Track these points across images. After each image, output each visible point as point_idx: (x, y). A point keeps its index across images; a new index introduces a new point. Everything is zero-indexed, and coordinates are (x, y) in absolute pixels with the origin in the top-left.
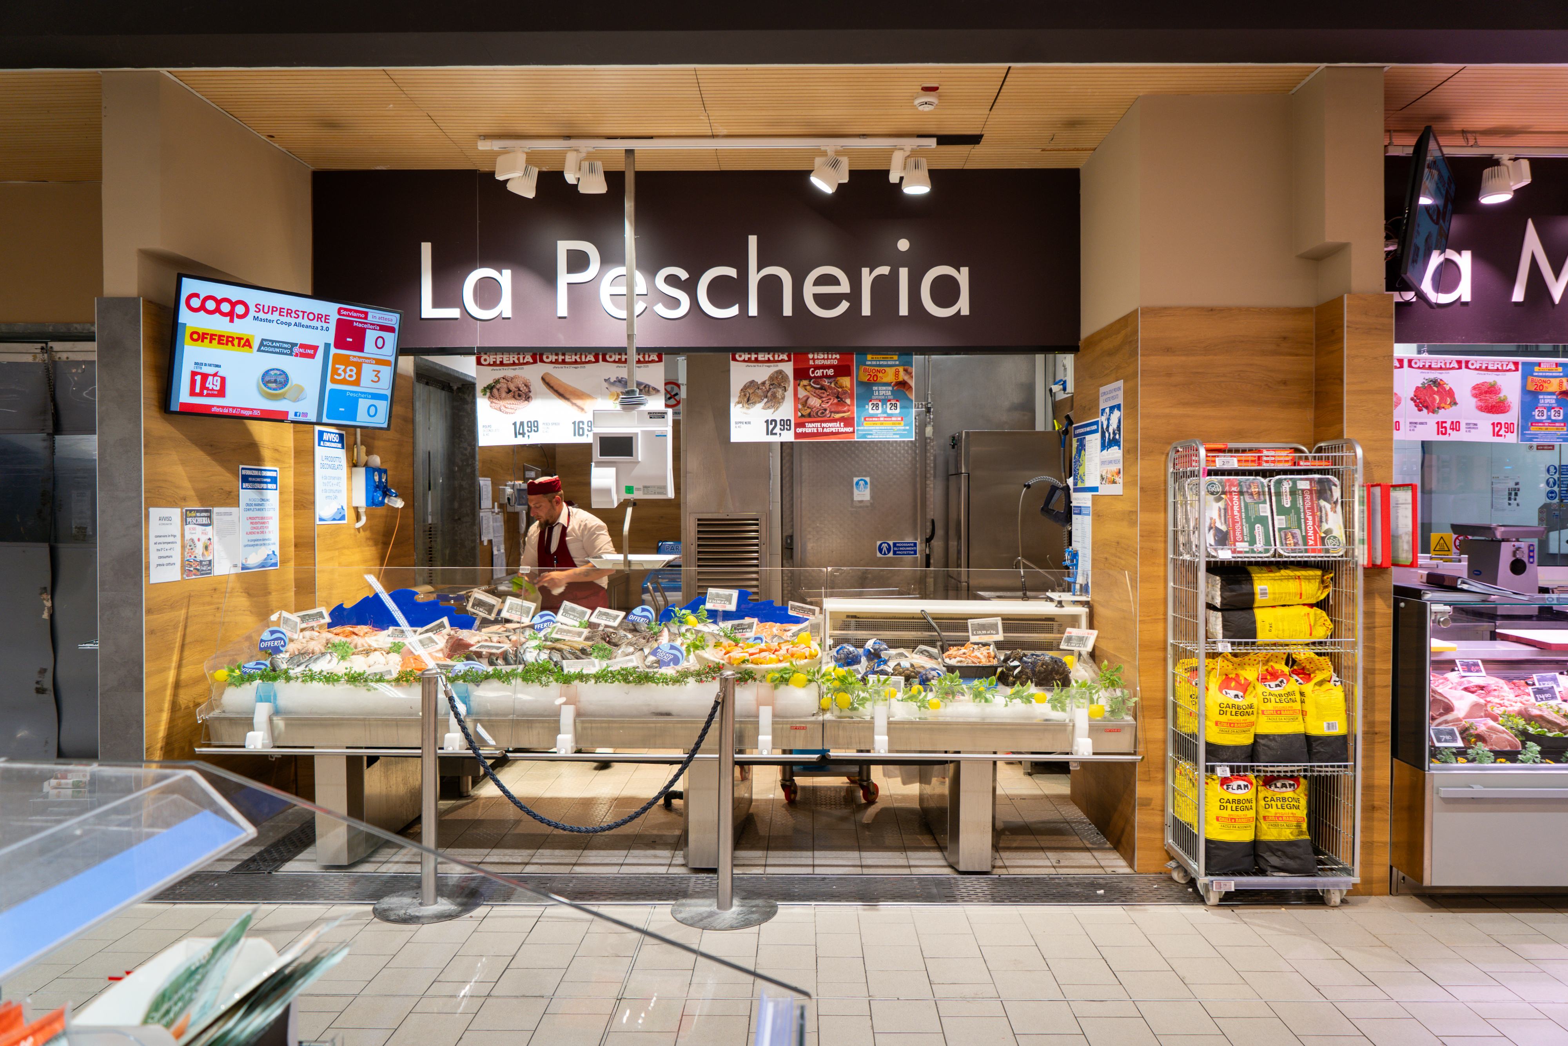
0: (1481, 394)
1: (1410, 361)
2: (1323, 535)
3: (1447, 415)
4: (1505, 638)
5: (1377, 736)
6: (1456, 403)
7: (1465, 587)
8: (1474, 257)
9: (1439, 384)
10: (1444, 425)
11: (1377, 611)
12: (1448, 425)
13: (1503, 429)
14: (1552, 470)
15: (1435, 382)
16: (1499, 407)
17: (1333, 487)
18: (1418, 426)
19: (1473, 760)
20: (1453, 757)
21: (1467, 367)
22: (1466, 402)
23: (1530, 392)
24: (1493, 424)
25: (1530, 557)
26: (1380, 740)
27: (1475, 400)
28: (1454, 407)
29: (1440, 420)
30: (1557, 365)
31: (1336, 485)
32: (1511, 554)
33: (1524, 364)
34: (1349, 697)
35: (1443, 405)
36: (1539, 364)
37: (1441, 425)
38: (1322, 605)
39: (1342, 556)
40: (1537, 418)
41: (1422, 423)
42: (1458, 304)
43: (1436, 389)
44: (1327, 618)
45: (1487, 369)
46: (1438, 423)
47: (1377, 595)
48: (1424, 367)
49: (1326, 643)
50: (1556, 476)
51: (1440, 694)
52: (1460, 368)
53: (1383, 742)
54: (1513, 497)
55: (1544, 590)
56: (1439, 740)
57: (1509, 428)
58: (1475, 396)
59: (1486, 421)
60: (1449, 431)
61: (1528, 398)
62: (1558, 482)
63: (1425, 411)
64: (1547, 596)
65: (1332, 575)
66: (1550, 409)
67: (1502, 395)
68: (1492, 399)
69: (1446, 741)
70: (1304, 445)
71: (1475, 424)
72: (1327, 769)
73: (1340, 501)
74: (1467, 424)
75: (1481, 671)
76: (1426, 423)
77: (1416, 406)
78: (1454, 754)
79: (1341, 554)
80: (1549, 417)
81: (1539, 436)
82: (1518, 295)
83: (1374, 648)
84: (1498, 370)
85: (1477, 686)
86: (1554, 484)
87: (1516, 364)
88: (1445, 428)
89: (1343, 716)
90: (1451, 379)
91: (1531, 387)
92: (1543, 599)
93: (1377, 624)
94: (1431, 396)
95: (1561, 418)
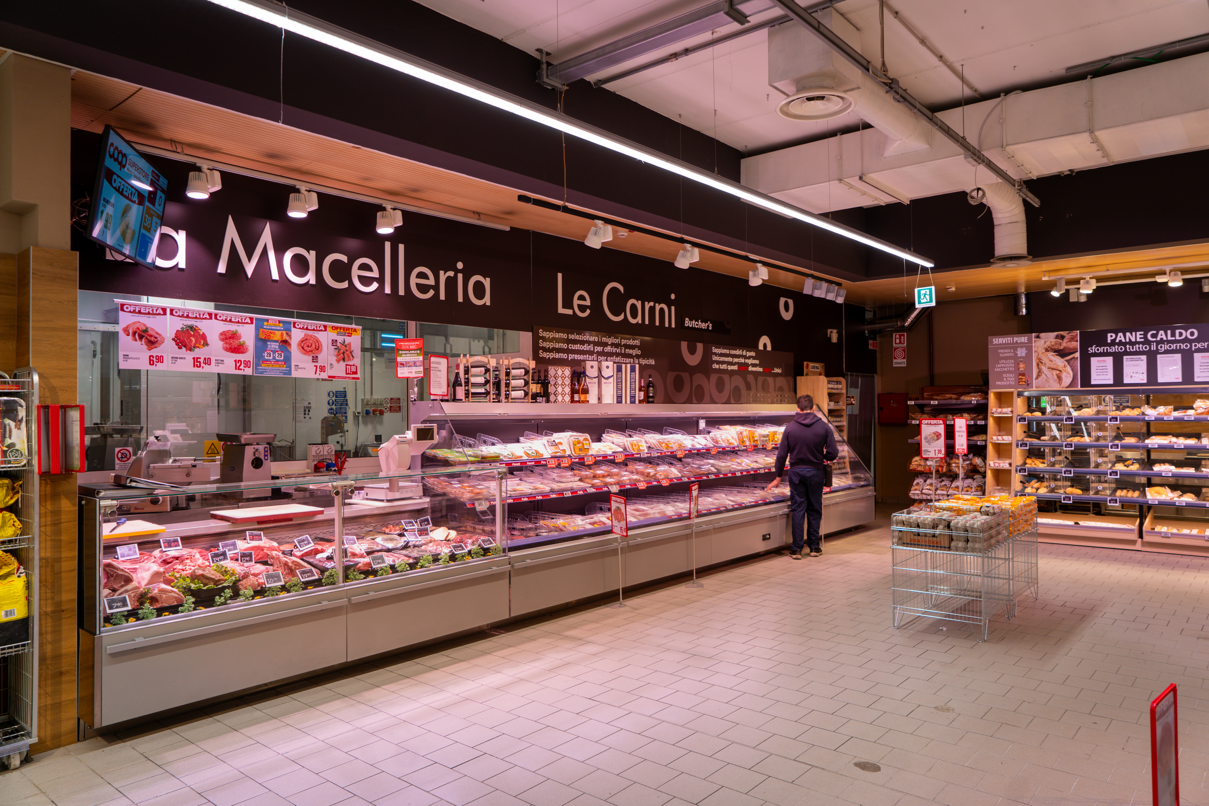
0: (226, 339)
1: (172, 310)
2: (5, 449)
3: (200, 353)
4: (215, 517)
5: (63, 613)
6: (207, 345)
7: (133, 484)
8: (188, 235)
9: (195, 329)
10: (199, 360)
11: (62, 509)
12: (202, 360)
13: (243, 365)
14: (331, 394)
15: (191, 327)
16: (238, 349)
17: (19, 408)
18: (178, 360)
19: (143, 618)
20: (123, 619)
21: (216, 318)
22: (216, 345)
23: (261, 339)
24: (235, 361)
25: (265, 456)
26: (67, 616)
27: (222, 343)
28: (206, 347)
29: (196, 356)
30: (279, 322)
31: (22, 406)
32: (252, 454)
33: (257, 319)
34: (28, 586)
35: (197, 345)
36: (268, 321)
37: (196, 360)
38: (12, 509)
39: (23, 466)
40: (266, 358)
41: (181, 358)
42: (176, 269)
43: (192, 333)
44: (16, 519)
45: (230, 321)
46: (194, 358)
47: (62, 496)
48: (183, 316)
49: (16, 540)
50: (334, 399)
51: (122, 570)
52: (211, 318)
53: (70, 617)
54: (307, 412)
55: (274, 478)
56: (111, 608)
57: (247, 364)
58: (222, 340)
59: (230, 359)
60: (202, 365)
61: (260, 344)
62: (335, 403)
63: (184, 349)
64: (277, 481)
65: (21, 482)
66: (274, 352)
67: (241, 340)
68: (235, 343)
69: (117, 607)
70: (5, 372)
71: (222, 361)
72: (10, 650)
73: (24, 419)
74: (216, 360)
75: (179, 546)
76: (185, 358)
77: (176, 344)
78: (124, 616)
79: (23, 464)
80: (274, 358)
81: (268, 370)
82: (222, 268)
83: (60, 541)
84: (238, 322)
85: (172, 558)
86: (333, 404)
87: (251, 319)
88: (200, 362)
89: (23, 601)
90: (205, 327)
91: (262, 336)
92: (275, 483)
93: (63, 520)
94: (189, 337)
95: (282, 358)
